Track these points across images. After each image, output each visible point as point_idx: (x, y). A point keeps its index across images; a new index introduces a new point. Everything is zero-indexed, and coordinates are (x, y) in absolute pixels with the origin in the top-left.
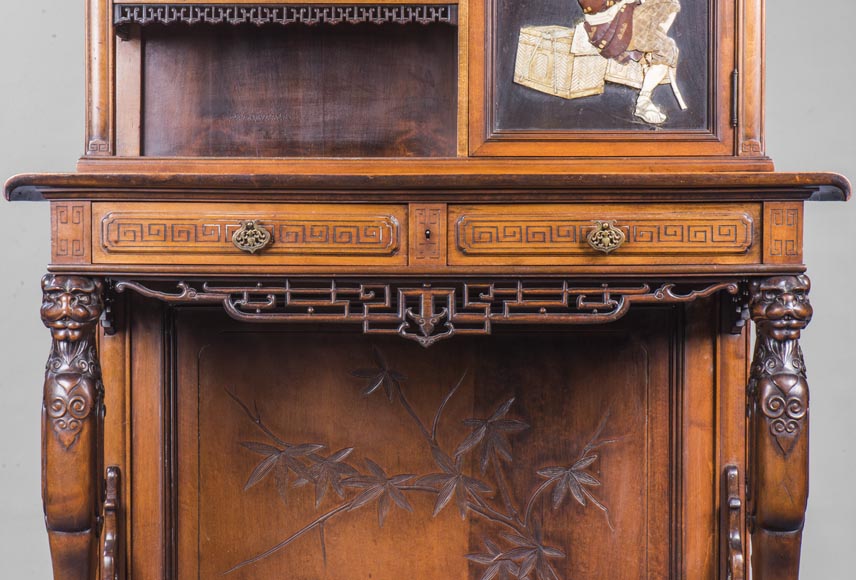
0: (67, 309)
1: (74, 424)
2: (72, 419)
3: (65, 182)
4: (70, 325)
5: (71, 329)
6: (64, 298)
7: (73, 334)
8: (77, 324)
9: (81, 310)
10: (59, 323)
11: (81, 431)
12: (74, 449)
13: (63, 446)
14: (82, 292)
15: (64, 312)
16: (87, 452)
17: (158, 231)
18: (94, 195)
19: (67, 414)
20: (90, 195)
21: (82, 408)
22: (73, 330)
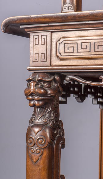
0: (34, 89)
1: (38, 150)
2: (38, 148)
3: (33, 21)
4: (36, 98)
5: (36, 100)
6: (32, 84)
7: (38, 103)
8: (40, 98)
9: (42, 91)
10: (30, 97)
11: (42, 154)
12: (38, 163)
13: (33, 162)
14: (45, 81)
15: (32, 91)
16: (46, 165)
17: (86, 46)
18: (51, 28)
19: (36, 145)
20: (49, 28)
21: (43, 142)
22: (38, 100)
